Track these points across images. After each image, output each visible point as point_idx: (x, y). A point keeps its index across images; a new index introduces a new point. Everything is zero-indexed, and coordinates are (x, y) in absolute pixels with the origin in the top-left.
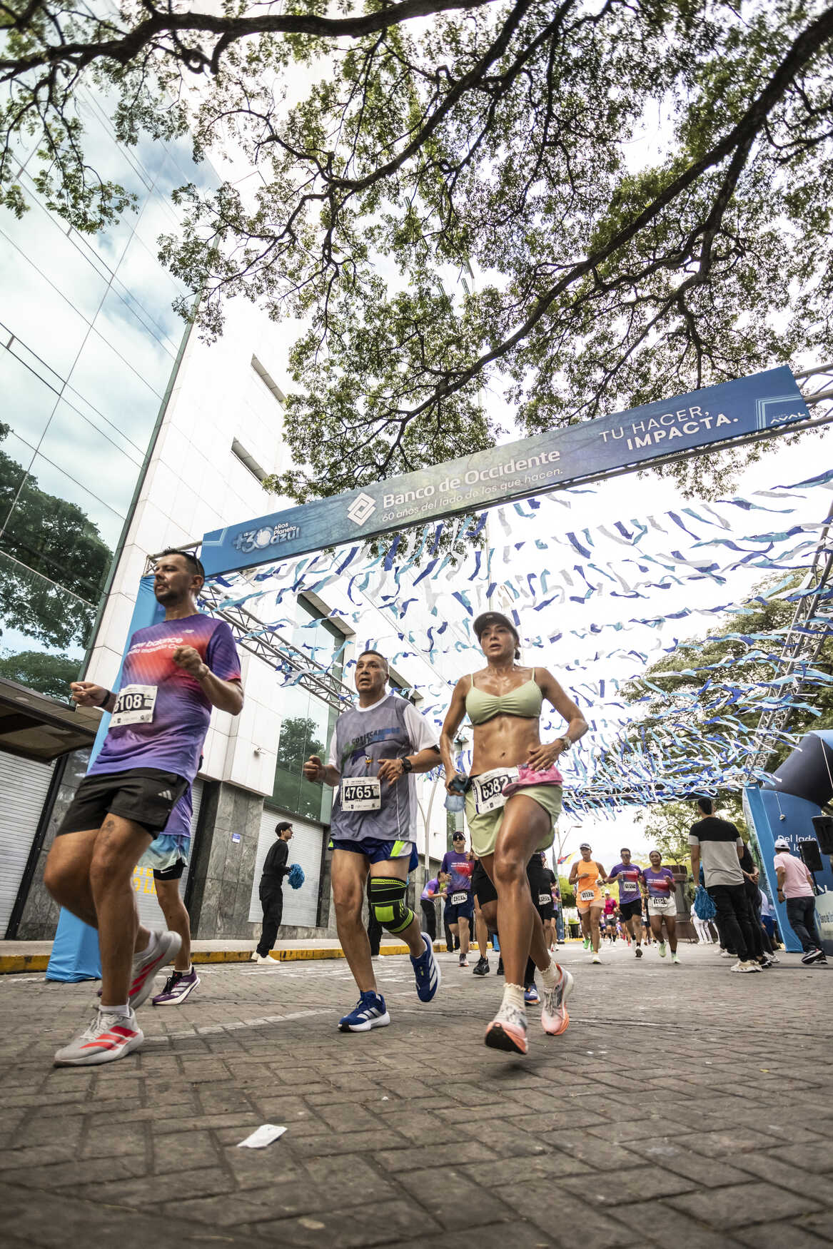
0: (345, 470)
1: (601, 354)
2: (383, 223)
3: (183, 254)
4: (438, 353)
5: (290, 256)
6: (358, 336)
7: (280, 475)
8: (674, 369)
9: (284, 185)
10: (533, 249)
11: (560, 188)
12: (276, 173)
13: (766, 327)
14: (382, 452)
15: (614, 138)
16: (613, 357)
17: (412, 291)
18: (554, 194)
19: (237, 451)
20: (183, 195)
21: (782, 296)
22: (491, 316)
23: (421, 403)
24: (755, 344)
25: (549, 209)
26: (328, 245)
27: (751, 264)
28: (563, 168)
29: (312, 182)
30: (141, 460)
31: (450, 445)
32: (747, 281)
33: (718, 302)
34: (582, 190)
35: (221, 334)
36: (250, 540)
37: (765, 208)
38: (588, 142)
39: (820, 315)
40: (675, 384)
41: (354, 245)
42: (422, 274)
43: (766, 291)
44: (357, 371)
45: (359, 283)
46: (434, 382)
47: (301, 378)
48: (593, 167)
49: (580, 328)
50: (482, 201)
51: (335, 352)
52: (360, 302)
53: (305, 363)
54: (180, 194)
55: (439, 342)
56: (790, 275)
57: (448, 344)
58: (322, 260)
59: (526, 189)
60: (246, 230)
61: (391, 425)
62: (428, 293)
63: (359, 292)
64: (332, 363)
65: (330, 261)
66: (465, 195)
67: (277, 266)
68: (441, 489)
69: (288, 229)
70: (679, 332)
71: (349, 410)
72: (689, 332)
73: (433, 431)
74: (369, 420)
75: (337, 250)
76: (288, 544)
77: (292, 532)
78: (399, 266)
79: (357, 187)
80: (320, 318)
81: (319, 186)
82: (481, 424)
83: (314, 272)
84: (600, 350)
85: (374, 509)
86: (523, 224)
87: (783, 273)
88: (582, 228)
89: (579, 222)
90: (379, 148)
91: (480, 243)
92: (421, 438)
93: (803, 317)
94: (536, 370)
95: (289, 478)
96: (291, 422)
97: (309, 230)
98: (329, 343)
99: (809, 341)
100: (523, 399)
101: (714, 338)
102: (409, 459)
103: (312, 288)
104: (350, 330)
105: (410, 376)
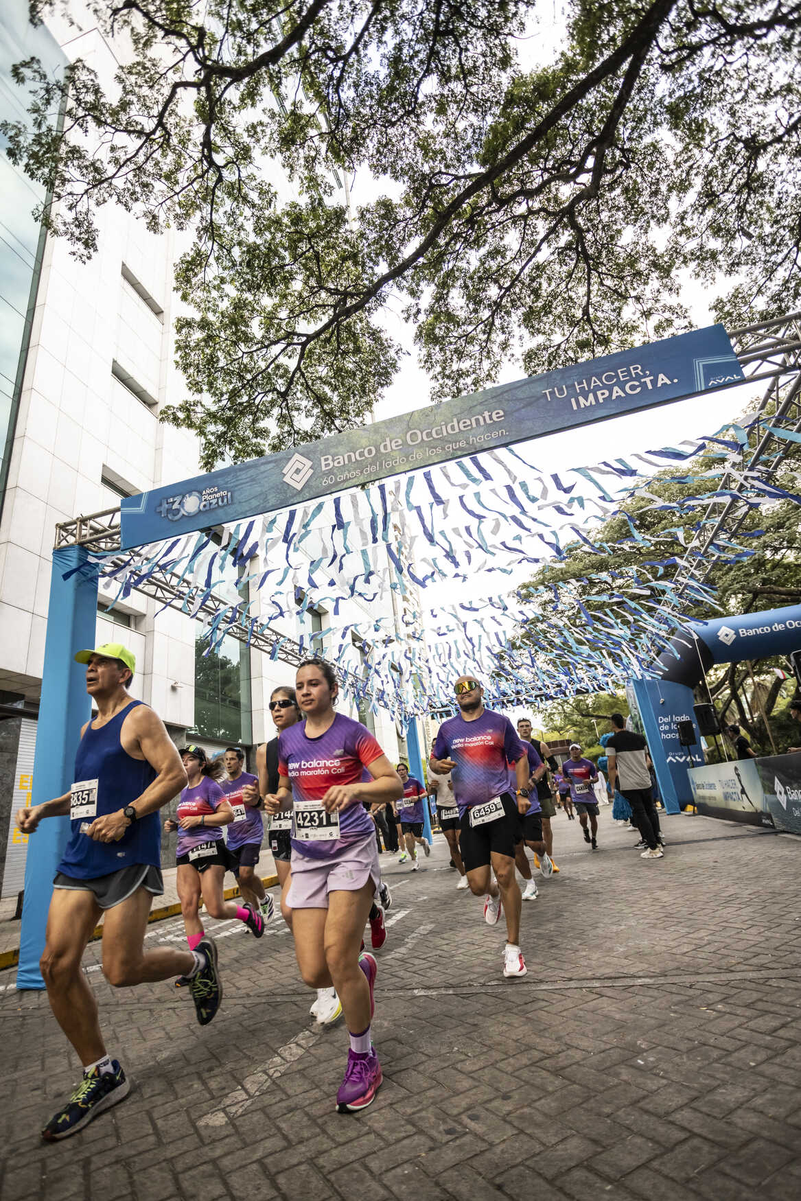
0: (245, 398)
1: (494, 268)
2: (266, 120)
3: (36, 149)
4: (333, 269)
5: (164, 155)
6: (248, 252)
7: (176, 405)
8: (563, 285)
9: (148, 64)
10: (425, 155)
11: (452, 85)
12: (137, 49)
13: (649, 244)
14: (281, 377)
15: (506, 31)
16: (506, 271)
17: (304, 201)
18: (446, 92)
19: (119, 374)
20: (26, 72)
21: (663, 211)
22: (386, 229)
23: (320, 325)
24: (636, 261)
25: (442, 110)
26: (207, 144)
27: (634, 176)
28: (455, 62)
29: (181, 64)
30: (10, 389)
31: (350, 366)
32: (631, 193)
33: (605, 216)
34: (474, 89)
35: (96, 250)
36: (176, 506)
37: (649, 117)
38: (480, 34)
39: (696, 231)
40: (564, 299)
41: (235, 144)
42: (313, 182)
43: (649, 205)
44: (249, 290)
45: (245, 190)
46: (331, 301)
47: (190, 298)
48: (485, 62)
49: (474, 241)
50: (372, 97)
51: (224, 269)
52: (247, 212)
53: (194, 281)
54: (22, 70)
55: (334, 257)
56: (670, 190)
57: (344, 259)
58: (201, 161)
59: (418, 85)
60: (109, 121)
61: (290, 348)
62: (320, 204)
63: (245, 199)
64: (223, 281)
65: (212, 163)
66: (352, 89)
67: (149, 167)
68: (382, 450)
69: (161, 124)
70: (568, 247)
71: (244, 333)
72: (578, 247)
73: (332, 352)
74: (266, 344)
75: (218, 149)
76: (220, 511)
77: (223, 498)
78: (288, 171)
79: (236, 75)
80: (205, 229)
81: (190, 70)
82: (382, 344)
83: (193, 176)
84: (493, 265)
85: (311, 471)
86: (414, 125)
87: (663, 188)
88: (474, 132)
89: (472, 125)
90: (254, 26)
91: (371, 145)
92: (320, 360)
93: (681, 234)
94: (433, 287)
95: (187, 408)
96: (182, 347)
97: (182, 123)
98: (217, 259)
99: (685, 257)
100: (422, 317)
101: (600, 253)
102: (310, 383)
103: (192, 194)
104: (240, 244)
105: (305, 294)
